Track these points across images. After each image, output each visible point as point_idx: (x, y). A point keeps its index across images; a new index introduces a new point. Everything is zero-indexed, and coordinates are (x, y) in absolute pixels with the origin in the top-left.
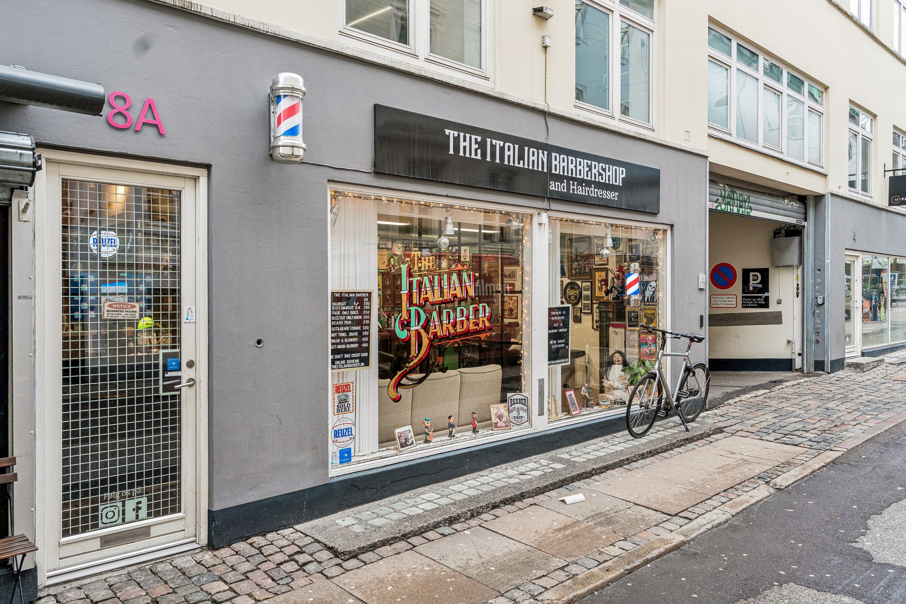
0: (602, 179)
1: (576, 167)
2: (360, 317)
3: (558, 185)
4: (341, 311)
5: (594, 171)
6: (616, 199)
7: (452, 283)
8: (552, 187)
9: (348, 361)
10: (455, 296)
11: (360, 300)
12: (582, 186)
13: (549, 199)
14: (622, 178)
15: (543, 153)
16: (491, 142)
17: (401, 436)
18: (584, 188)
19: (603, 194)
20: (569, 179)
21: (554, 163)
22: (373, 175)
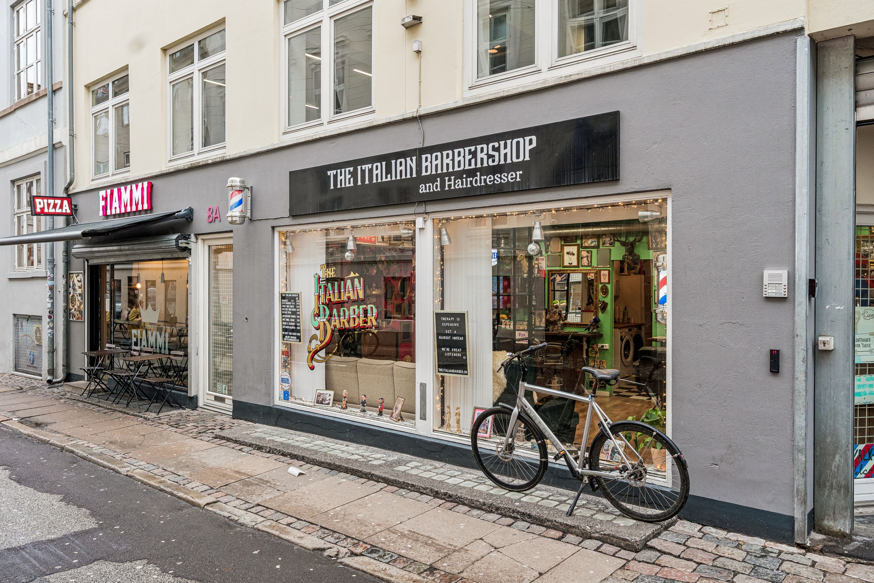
0: (493, 161)
1: (453, 160)
2: (295, 310)
3: (430, 186)
4: (286, 305)
5: (479, 155)
6: (518, 179)
7: (347, 288)
8: (422, 190)
9: (291, 337)
10: (349, 298)
11: (294, 298)
12: (462, 178)
13: (420, 203)
14: (530, 151)
15: (412, 160)
16: (361, 168)
17: (320, 396)
18: (464, 180)
19: (495, 179)
20: (442, 176)
21: (424, 164)
22: (291, 218)
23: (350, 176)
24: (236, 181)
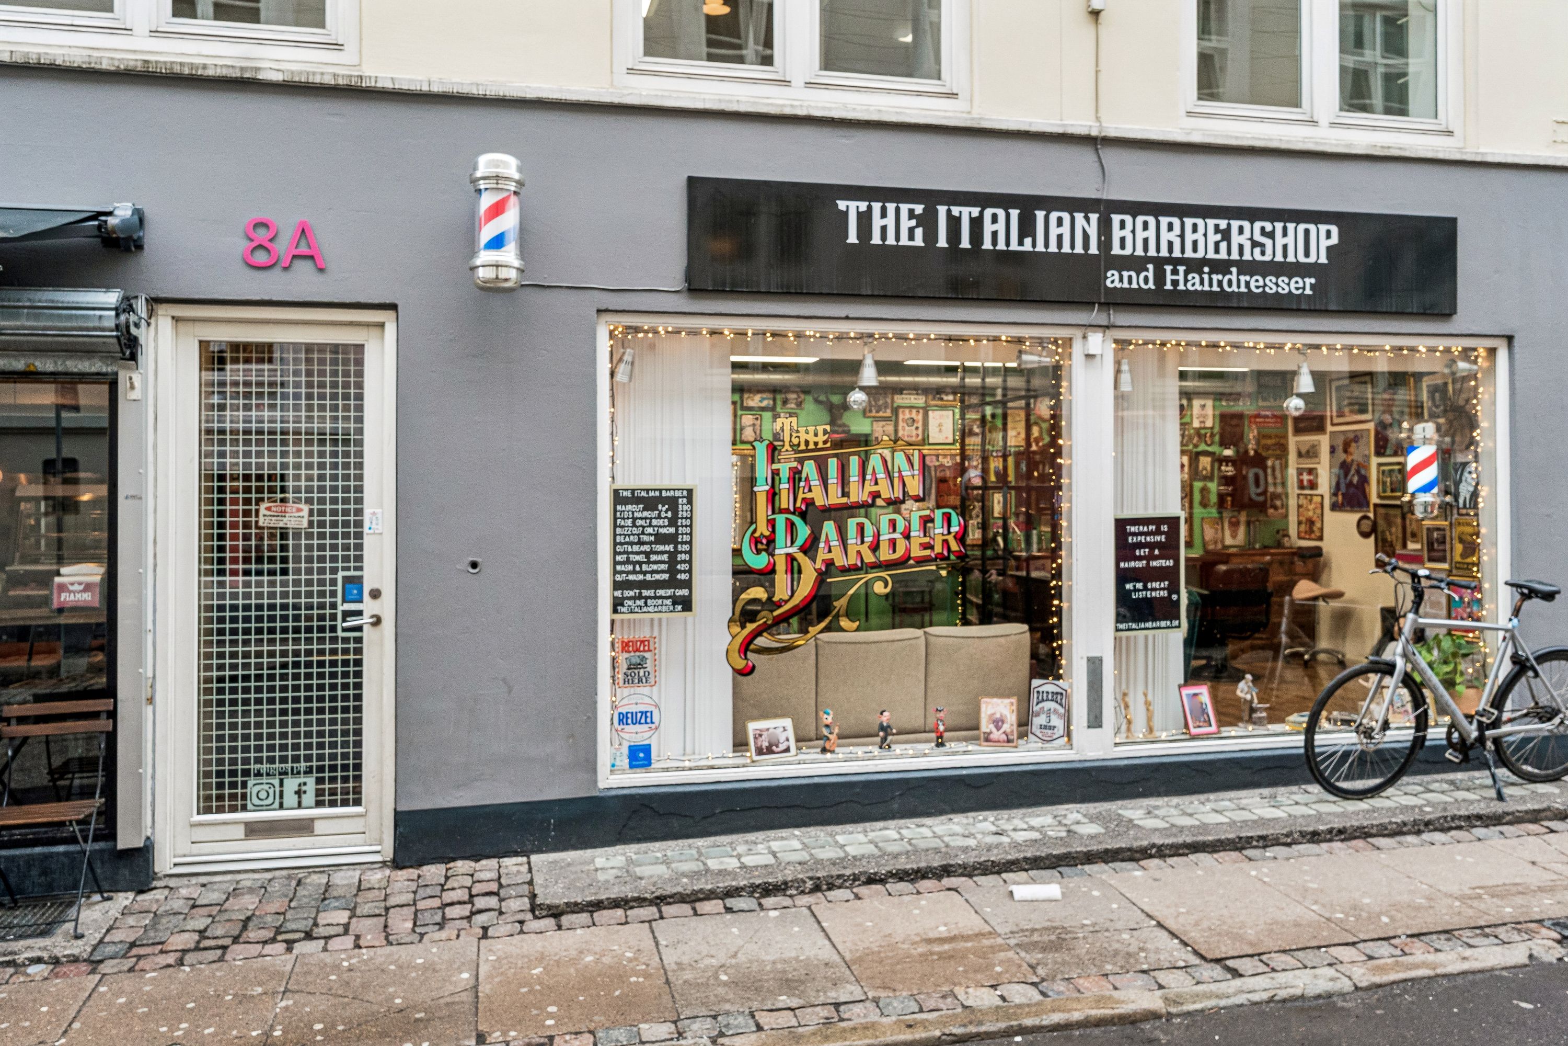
0: (1263, 253)
1: (1182, 236)
2: (672, 530)
3: (1130, 277)
4: (634, 519)
5: (1236, 239)
6: (1308, 291)
7: (870, 471)
8: (1113, 282)
9: (650, 602)
10: (876, 495)
11: (672, 503)
12: (1201, 273)
13: (1106, 305)
14: (1329, 249)
15: (1087, 219)
16: (949, 211)
17: (761, 735)
18: (1206, 277)
19: (1265, 285)
20: (1160, 263)
21: (1117, 234)
22: (686, 294)
23: (913, 223)
24: (506, 165)
